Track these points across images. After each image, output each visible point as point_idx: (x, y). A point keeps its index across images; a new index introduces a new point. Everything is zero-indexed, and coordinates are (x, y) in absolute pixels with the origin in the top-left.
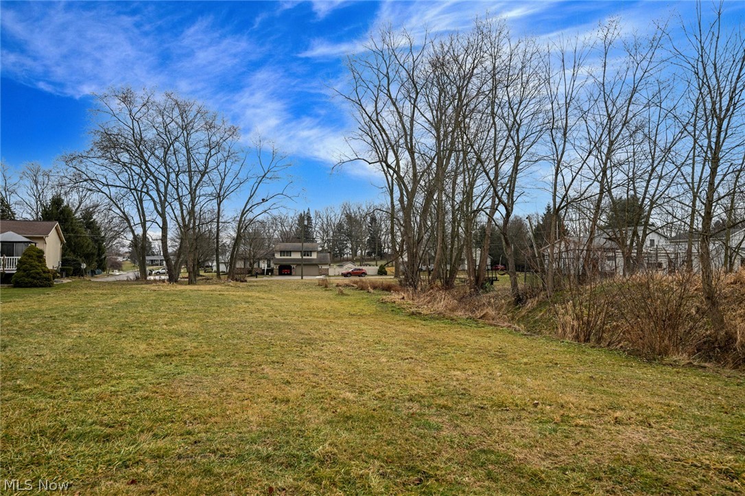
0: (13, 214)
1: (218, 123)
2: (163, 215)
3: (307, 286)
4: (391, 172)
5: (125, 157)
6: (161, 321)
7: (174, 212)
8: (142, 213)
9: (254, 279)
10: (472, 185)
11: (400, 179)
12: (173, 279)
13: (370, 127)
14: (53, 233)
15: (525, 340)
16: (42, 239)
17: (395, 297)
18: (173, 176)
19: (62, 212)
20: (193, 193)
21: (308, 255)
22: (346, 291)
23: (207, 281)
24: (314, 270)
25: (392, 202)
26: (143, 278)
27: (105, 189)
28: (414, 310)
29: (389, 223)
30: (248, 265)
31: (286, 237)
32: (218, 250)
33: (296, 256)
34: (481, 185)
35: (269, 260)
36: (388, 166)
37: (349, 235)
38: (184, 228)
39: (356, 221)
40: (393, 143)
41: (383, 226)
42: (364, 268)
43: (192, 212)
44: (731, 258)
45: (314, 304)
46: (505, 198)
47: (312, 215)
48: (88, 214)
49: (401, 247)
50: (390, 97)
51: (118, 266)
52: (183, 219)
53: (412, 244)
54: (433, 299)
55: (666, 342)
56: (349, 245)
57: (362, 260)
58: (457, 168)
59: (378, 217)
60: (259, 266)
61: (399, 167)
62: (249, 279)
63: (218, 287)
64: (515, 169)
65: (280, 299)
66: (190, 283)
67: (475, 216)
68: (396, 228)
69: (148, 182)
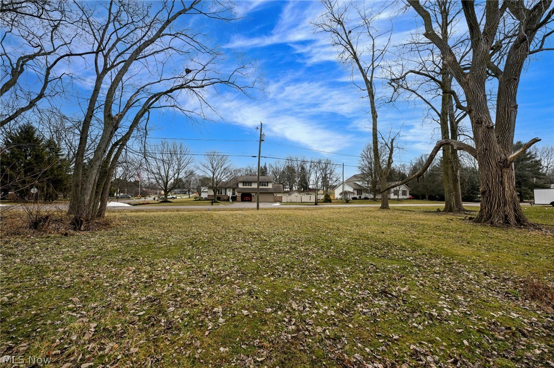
21: (265, 185)
24: (270, 197)
33: (255, 186)
35: (234, 189)
60: (226, 194)
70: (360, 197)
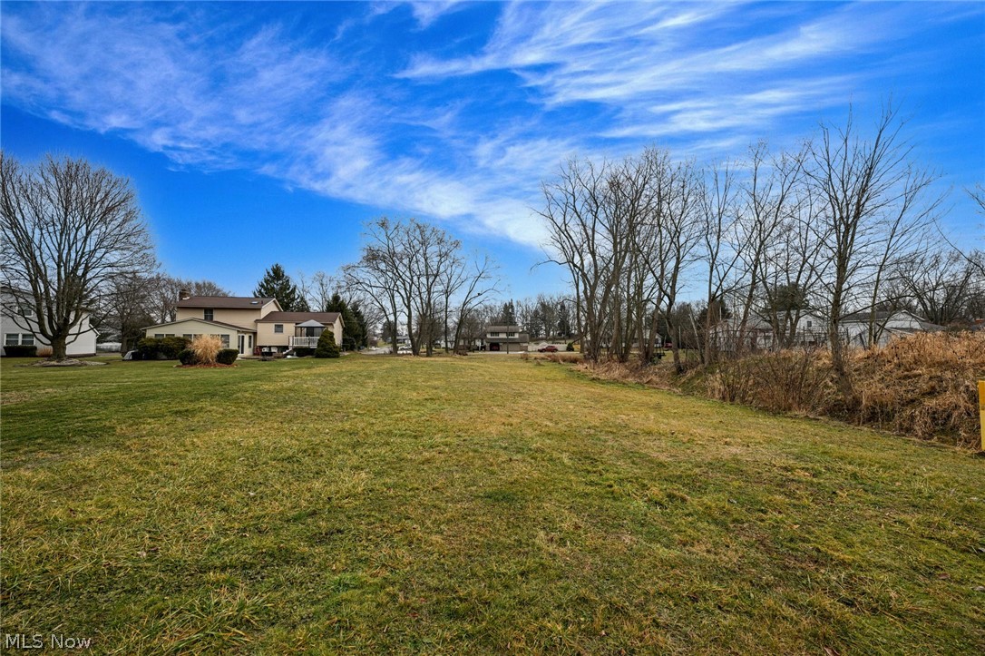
0: (308, 307)
1: (446, 238)
2: (408, 307)
3: (512, 358)
4: (577, 270)
5: (383, 266)
6: (420, 380)
7: (416, 304)
8: (394, 306)
9: (472, 353)
10: (642, 280)
11: (584, 275)
12: (416, 352)
13: (559, 235)
14: (338, 321)
15: (679, 399)
16: (332, 324)
17: (581, 367)
18: (415, 278)
19: (339, 306)
20: (429, 290)
21: (512, 336)
22: (542, 363)
23: (439, 354)
24: (516, 346)
25: (578, 294)
26: (394, 352)
27: (369, 289)
28: (594, 376)
29: (575, 310)
30: (467, 344)
31: (495, 322)
32: (446, 332)
33: (503, 336)
34: (650, 280)
35: (482, 340)
36: (575, 266)
37: (544, 320)
38: (423, 316)
39: (549, 308)
40: (578, 247)
41: (571, 312)
42: (556, 346)
43: (429, 304)
44: (875, 337)
45: (519, 371)
46: (669, 291)
47: (514, 304)
48: (355, 306)
49: (586, 328)
50: (576, 211)
51: (375, 344)
52: (423, 310)
53: (594, 325)
54: (610, 369)
55: (790, 401)
56: (543, 327)
57: (554, 339)
58: (631, 265)
59: (566, 305)
60: (475, 344)
61: (583, 266)
62: (469, 353)
63: (448, 359)
64: (677, 268)
65: (494, 368)
66: (428, 356)
67: (646, 304)
68: (581, 313)
69: (398, 283)
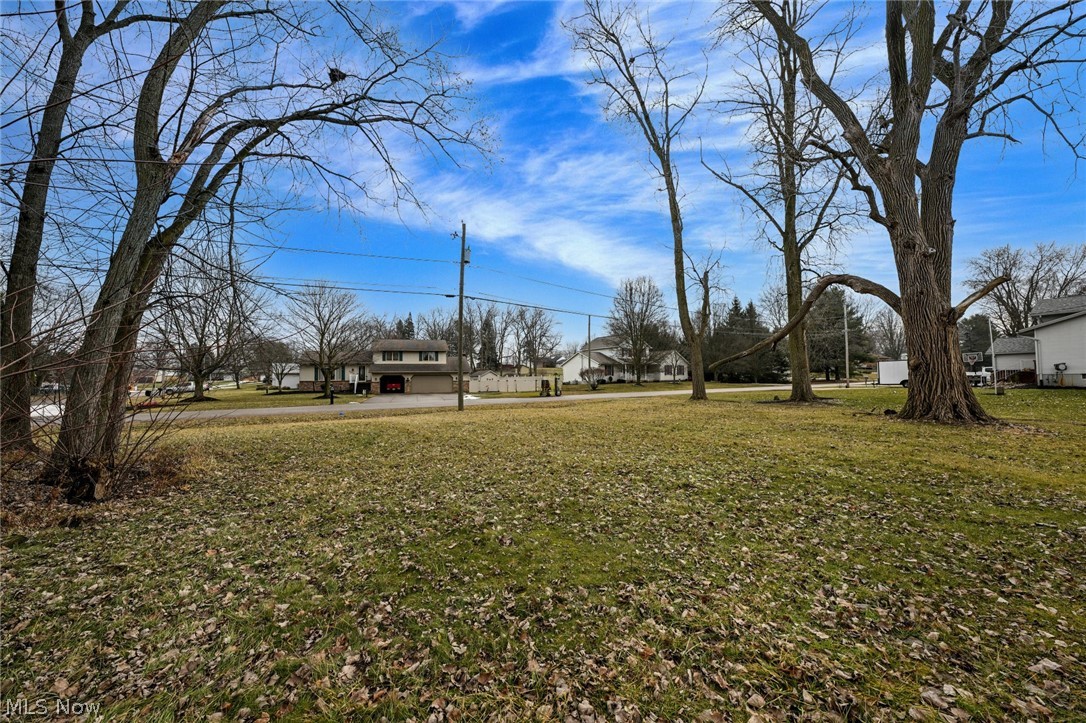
21: (431, 359)
24: (441, 383)
33: (411, 360)
35: (362, 368)
70: (611, 379)
